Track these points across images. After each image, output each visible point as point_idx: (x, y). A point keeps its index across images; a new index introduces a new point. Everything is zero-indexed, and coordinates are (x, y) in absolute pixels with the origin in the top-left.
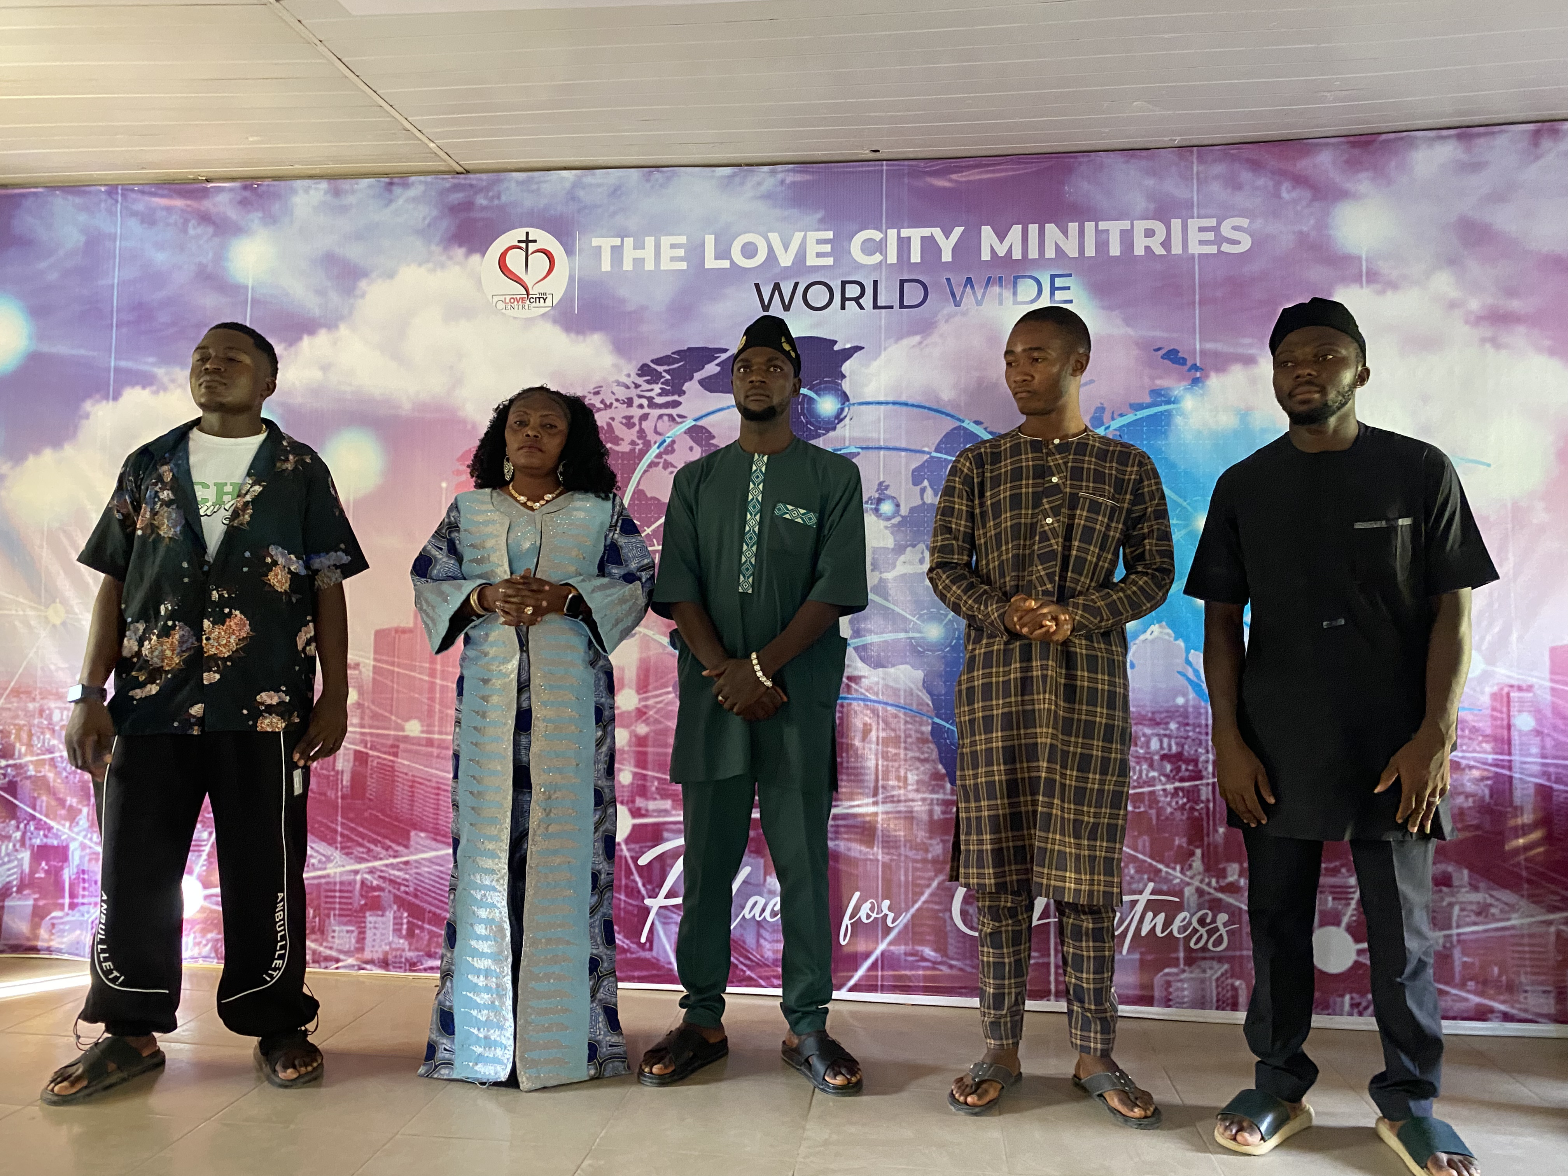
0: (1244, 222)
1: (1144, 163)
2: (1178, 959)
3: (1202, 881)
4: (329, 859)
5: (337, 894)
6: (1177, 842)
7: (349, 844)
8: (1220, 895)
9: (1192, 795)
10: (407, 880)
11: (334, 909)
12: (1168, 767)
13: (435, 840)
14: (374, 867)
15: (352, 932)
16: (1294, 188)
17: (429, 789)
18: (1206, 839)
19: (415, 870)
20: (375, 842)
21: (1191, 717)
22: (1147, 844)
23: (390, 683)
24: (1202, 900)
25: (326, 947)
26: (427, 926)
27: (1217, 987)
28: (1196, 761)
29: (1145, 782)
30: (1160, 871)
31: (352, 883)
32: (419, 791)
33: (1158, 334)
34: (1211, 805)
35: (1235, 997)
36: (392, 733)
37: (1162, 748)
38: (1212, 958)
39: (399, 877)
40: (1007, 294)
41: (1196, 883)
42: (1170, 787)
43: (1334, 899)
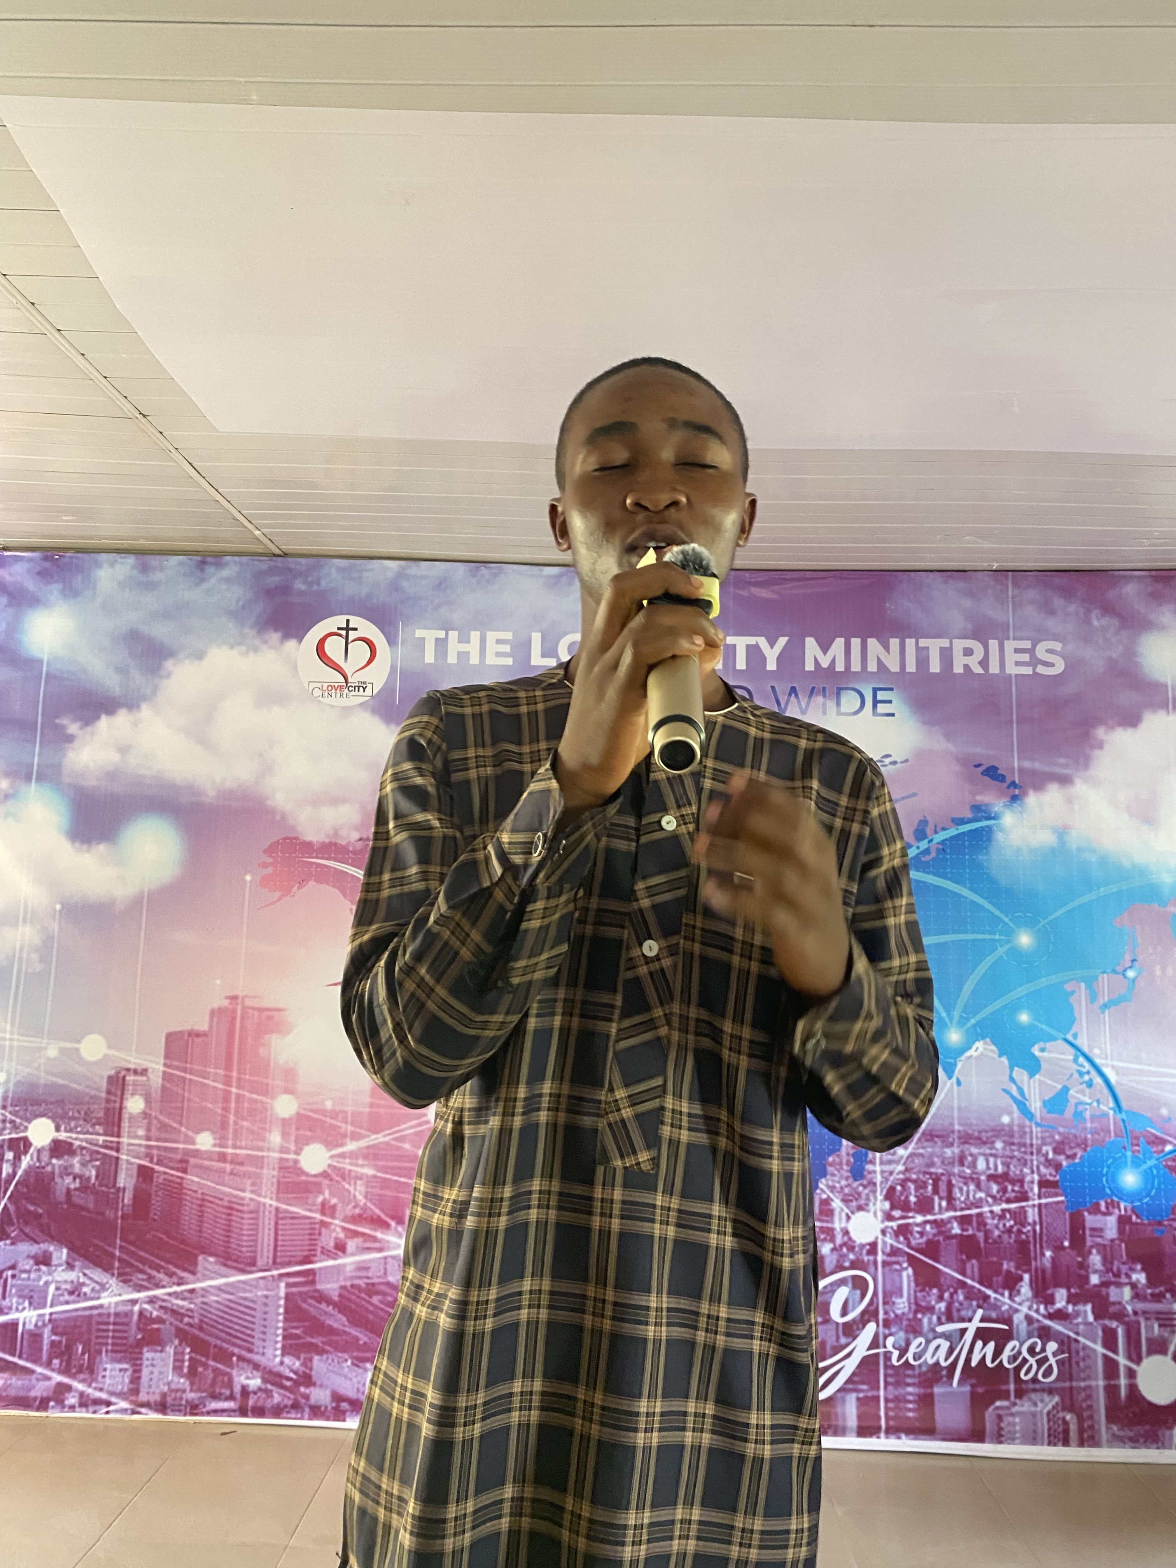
0: (1058, 646)
1: (961, 585)
2: (1008, 1392)
3: (1030, 1308)
4: (103, 1287)
5: (111, 1327)
6: (1005, 1266)
7: (128, 1270)
8: (1048, 1322)
9: (1019, 1217)
10: (191, 1310)
11: (107, 1344)
12: (995, 1188)
13: (225, 1265)
14: (155, 1297)
15: (126, 1370)
16: (1103, 615)
17: (220, 1209)
18: (1033, 1263)
19: (200, 1300)
20: (158, 1268)
21: (1017, 1135)
22: (976, 1270)
23: (180, 1091)
24: (1031, 1328)
25: (95, 1389)
26: (211, 1363)
27: (1049, 1421)
28: (1021, 1182)
29: (972, 1204)
30: (989, 1297)
31: (128, 1314)
32: (209, 1211)
33: (978, 750)
34: (1038, 1228)
35: (1066, 1432)
36: (181, 1146)
37: (988, 1168)
38: (1043, 1390)
39: (182, 1307)
40: (831, 705)
41: (1024, 1309)
42: (997, 1209)
43: (1160, 1326)
